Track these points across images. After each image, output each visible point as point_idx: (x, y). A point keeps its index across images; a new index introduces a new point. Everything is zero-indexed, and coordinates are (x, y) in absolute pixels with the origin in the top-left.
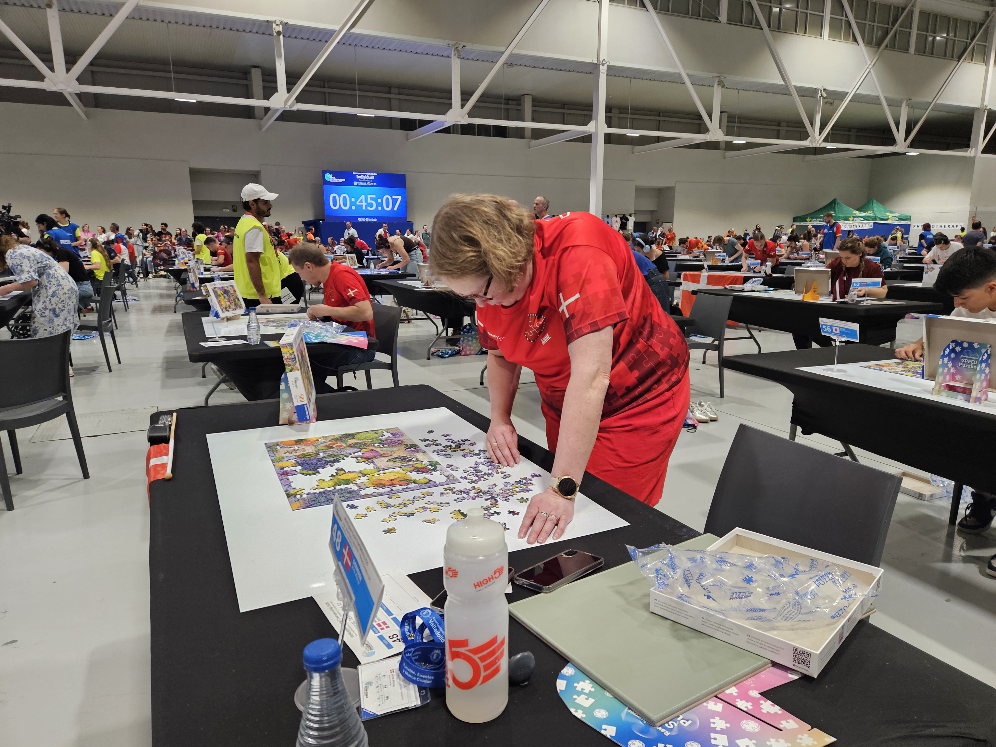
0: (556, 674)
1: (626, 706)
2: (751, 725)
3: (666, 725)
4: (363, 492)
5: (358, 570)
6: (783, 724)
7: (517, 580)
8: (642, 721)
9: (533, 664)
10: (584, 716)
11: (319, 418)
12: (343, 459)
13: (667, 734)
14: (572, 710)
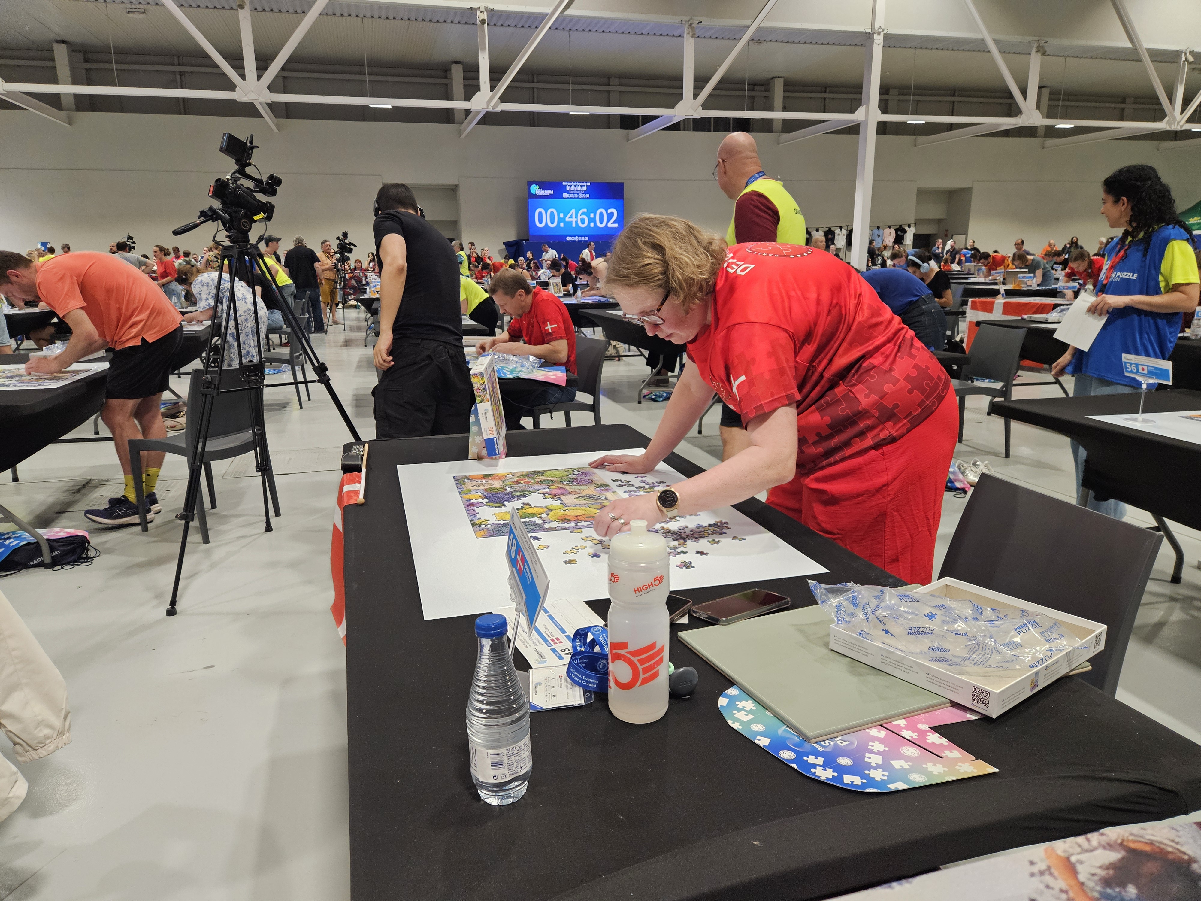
0: (720, 692)
1: (785, 724)
2: (911, 751)
3: (822, 743)
4: (547, 526)
5: (528, 572)
6: (947, 753)
7: (694, 612)
8: (798, 738)
9: (696, 680)
10: (740, 727)
11: (510, 453)
12: (530, 494)
13: (821, 749)
14: (730, 722)
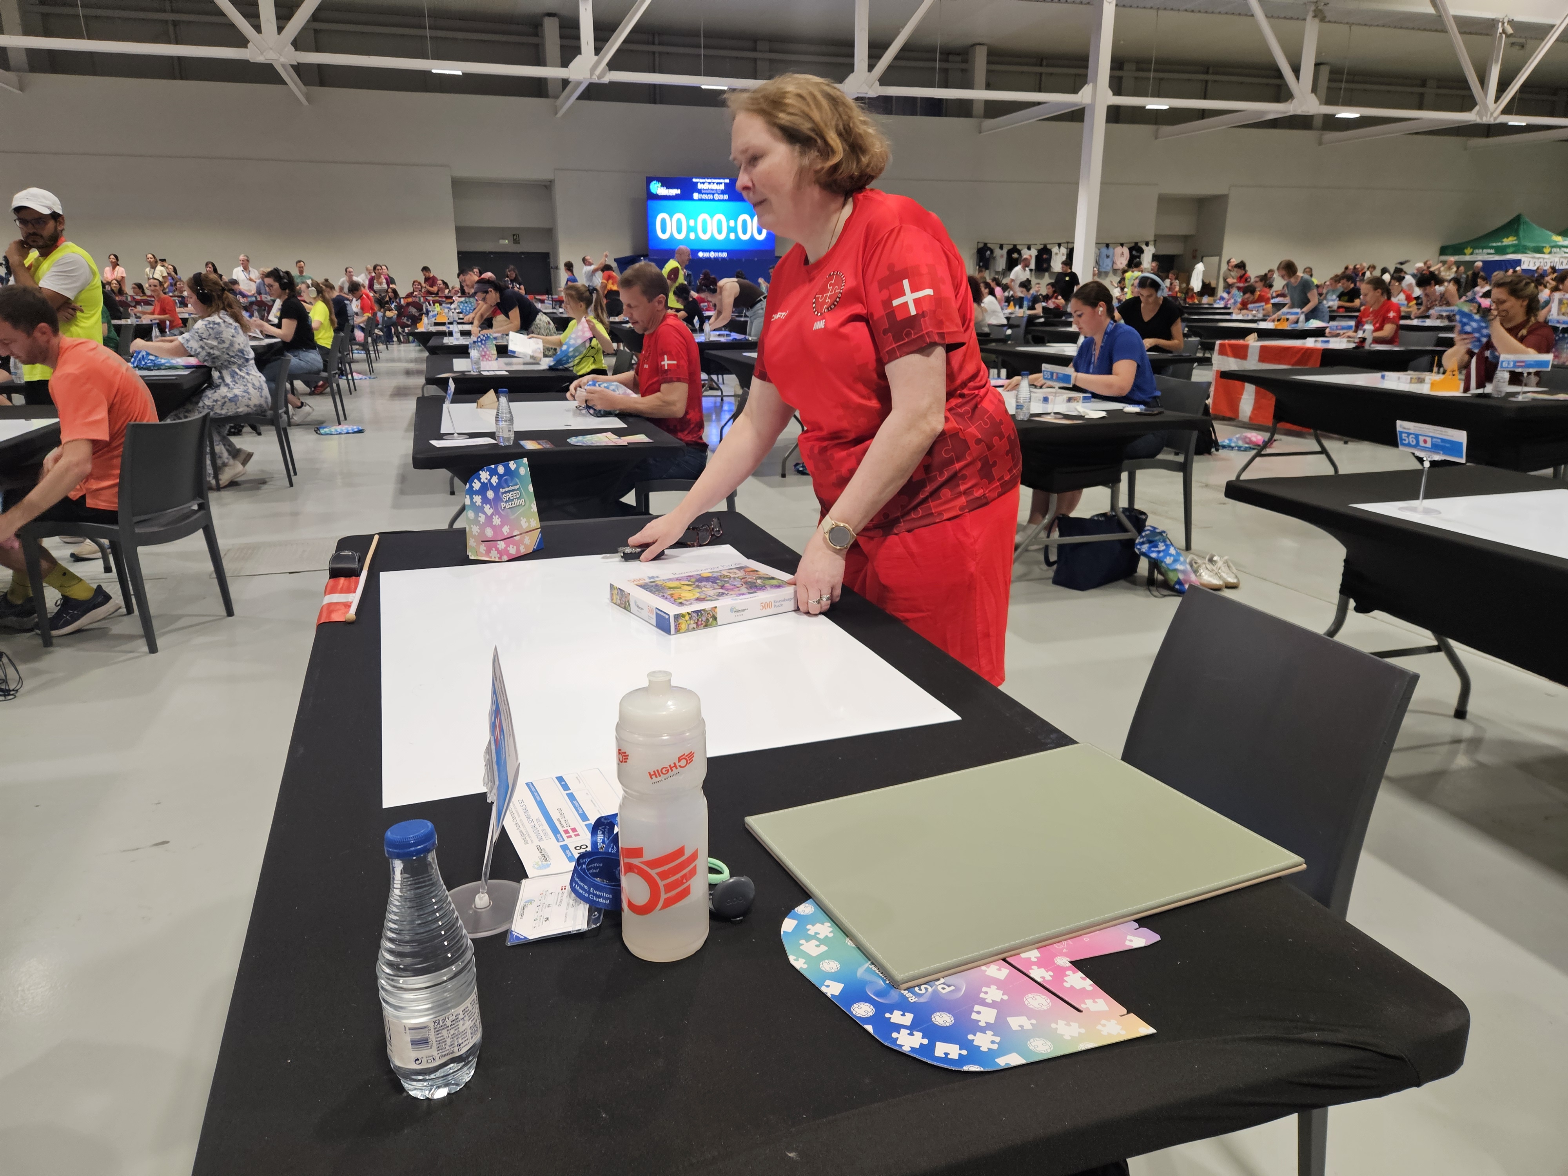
1: (870, 960)
2: (1039, 1001)
3: (917, 989)
5: (503, 744)
6: (1087, 1004)
8: (884, 981)
9: (752, 894)
10: (806, 966)
14: (792, 959)
